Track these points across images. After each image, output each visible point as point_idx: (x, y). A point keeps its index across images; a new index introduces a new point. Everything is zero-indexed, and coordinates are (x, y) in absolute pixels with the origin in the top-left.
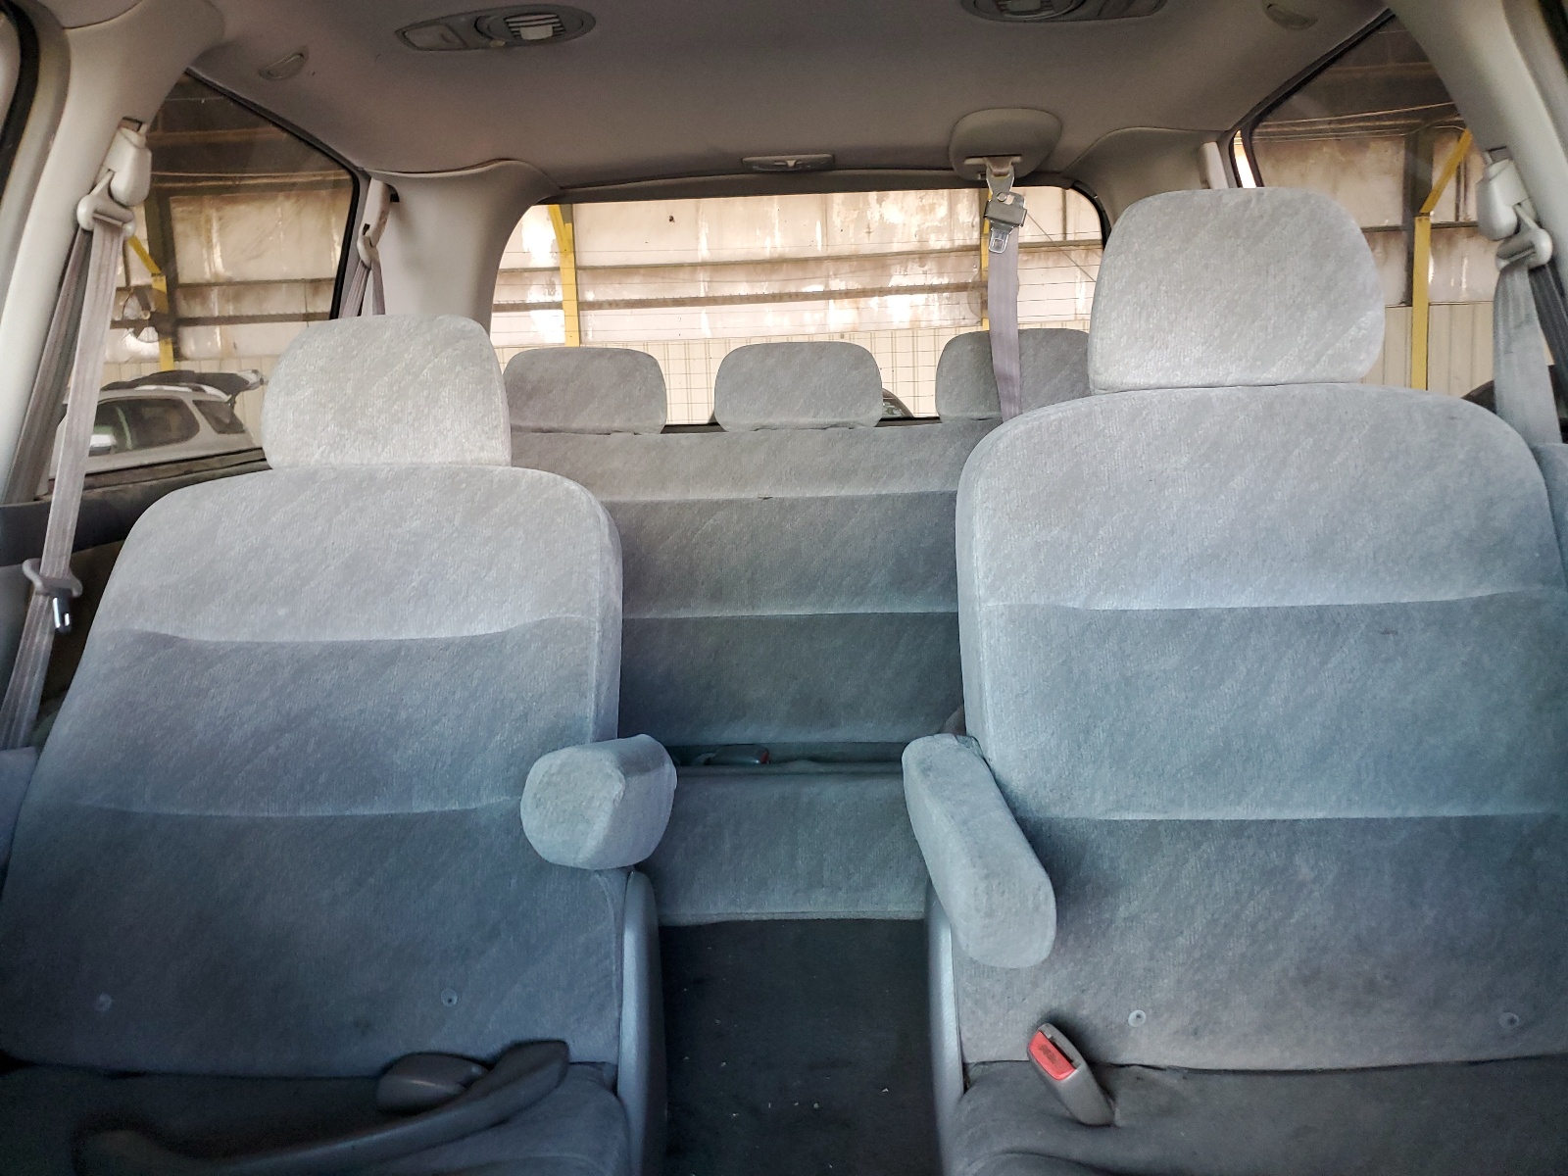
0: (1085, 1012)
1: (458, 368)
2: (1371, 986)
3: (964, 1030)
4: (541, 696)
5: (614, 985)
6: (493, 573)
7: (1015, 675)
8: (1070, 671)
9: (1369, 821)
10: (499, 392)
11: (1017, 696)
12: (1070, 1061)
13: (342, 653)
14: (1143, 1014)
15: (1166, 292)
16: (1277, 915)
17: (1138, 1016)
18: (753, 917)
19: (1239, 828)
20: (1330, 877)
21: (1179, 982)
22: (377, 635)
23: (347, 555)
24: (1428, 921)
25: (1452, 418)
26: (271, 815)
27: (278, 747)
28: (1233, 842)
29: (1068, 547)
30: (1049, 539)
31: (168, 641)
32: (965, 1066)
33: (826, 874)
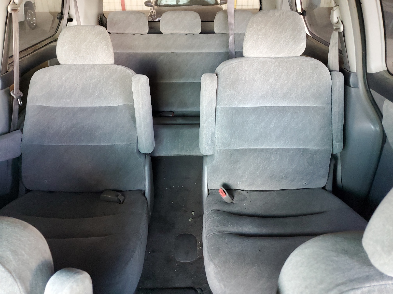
0: (230, 182)
1: (101, 42)
2: (282, 178)
3: (208, 185)
4: (126, 122)
5: (144, 178)
6: (113, 93)
7: (221, 122)
8: (232, 121)
9: (286, 149)
10: (111, 47)
11: (222, 126)
12: (226, 194)
13: (83, 110)
14: (241, 183)
15: (260, 37)
16: (267, 166)
17: (240, 183)
18: (170, 155)
19: (262, 150)
20: (277, 160)
21: (248, 177)
22: (89, 105)
23: (81, 88)
24: (294, 167)
25: (316, 67)
26: (72, 145)
27: (72, 131)
28: (260, 153)
29: (234, 95)
30: (230, 93)
31: (45, 107)
32: (208, 190)
33: (185, 148)
